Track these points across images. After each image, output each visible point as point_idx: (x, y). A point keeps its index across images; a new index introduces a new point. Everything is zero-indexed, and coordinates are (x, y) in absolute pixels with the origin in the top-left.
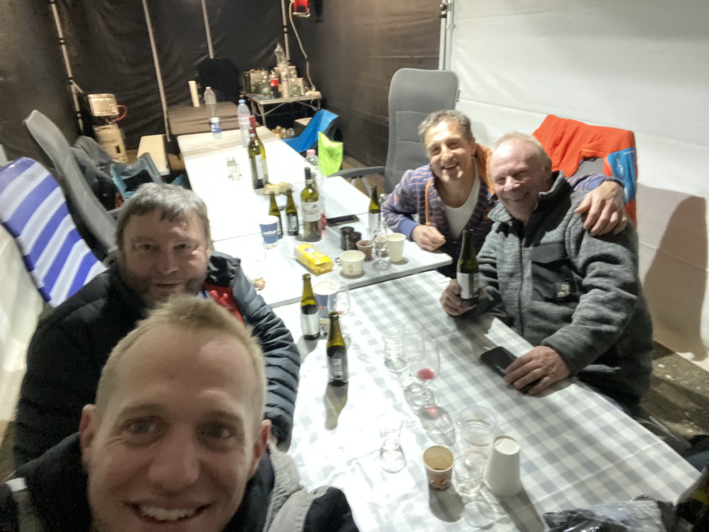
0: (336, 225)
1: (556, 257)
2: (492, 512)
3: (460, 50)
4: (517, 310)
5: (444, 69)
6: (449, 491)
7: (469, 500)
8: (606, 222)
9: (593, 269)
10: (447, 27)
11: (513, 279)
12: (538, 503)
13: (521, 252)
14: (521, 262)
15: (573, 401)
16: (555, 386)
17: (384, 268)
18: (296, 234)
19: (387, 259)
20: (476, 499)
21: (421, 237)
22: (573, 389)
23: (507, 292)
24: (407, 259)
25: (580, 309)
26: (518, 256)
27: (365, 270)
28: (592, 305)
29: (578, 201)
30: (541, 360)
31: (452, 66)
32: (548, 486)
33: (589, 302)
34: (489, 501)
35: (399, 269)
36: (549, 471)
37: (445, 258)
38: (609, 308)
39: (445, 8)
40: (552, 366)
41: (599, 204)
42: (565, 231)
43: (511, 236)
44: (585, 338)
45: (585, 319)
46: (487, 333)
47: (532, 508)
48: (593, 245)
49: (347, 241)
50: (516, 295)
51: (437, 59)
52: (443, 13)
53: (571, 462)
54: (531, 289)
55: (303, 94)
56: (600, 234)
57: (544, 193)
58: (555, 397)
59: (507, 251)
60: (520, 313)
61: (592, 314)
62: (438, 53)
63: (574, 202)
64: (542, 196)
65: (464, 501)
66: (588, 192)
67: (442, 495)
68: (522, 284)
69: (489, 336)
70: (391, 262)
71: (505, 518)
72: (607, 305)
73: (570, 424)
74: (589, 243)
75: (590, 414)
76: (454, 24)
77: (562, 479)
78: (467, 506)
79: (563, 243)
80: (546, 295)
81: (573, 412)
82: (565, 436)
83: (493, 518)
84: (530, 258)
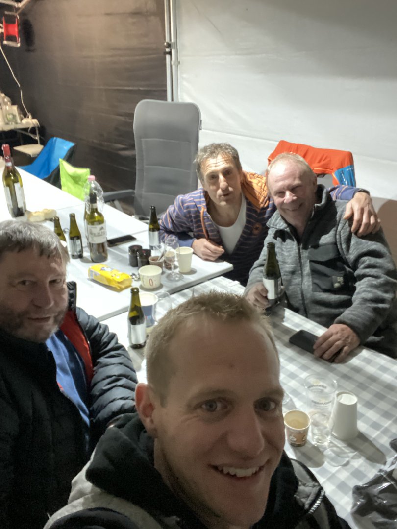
0: (116, 245)
1: (331, 255)
2: (345, 453)
3: (185, 83)
4: (301, 302)
5: (172, 100)
6: (307, 445)
7: (325, 449)
8: (368, 225)
9: (364, 262)
10: (172, 63)
11: (295, 276)
12: (374, 439)
13: (299, 253)
14: (300, 262)
15: (368, 361)
16: (352, 353)
17: (177, 279)
18: (80, 256)
19: (177, 271)
20: (330, 447)
21: (203, 249)
22: (365, 353)
23: (291, 287)
24: (194, 269)
25: (358, 293)
26: (297, 257)
27: (162, 283)
28: (369, 289)
29: (341, 209)
30: (339, 334)
31: (179, 97)
32: (375, 426)
33: (367, 287)
34: (339, 445)
35: (191, 278)
36: (372, 415)
37: (226, 266)
38: (381, 291)
39: (169, 45)
40: (347, 338)
41: (359, 211)
42: (336, 234)
43: (288, 241)
44: (368, 313)
45: (365, 300)
46: (283, 321)
47: (371, 444)
48: (361, 244)
49: (138, 257)
50: (298, 289)
51: (166, 91)
52: (167, 50)
53: (384, 405)
54: (311, 283)
55: (19, 121)
56: (365, 234)
57: (318, 205)
58: (355, 361)
59: (286, 254)
60: (304, 303)
61: (369, 296)
62: (165, 85)
63: (339, 210)
64: (317, 207)
65: (321, 449)
66: (348, 202)
67: (303, 449)
68: (302, 280)
69: (286, 324)
70: (182, 273)
71: (356, 455)
72: (380, 289)
73: (373, 379)
74: (357, 243)
75: (384, 369)
76: (179, 60)
77: (383, 419)
78: (325, 453)
79: (335, 244)
80: (324, 287)
81: (371, 370)
82: (372, 387)
83: (348, 457)
84: (308, 257)
